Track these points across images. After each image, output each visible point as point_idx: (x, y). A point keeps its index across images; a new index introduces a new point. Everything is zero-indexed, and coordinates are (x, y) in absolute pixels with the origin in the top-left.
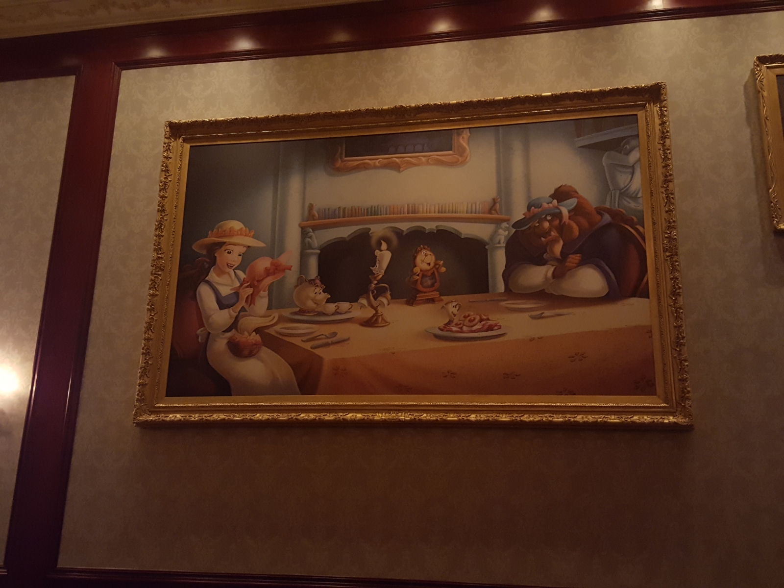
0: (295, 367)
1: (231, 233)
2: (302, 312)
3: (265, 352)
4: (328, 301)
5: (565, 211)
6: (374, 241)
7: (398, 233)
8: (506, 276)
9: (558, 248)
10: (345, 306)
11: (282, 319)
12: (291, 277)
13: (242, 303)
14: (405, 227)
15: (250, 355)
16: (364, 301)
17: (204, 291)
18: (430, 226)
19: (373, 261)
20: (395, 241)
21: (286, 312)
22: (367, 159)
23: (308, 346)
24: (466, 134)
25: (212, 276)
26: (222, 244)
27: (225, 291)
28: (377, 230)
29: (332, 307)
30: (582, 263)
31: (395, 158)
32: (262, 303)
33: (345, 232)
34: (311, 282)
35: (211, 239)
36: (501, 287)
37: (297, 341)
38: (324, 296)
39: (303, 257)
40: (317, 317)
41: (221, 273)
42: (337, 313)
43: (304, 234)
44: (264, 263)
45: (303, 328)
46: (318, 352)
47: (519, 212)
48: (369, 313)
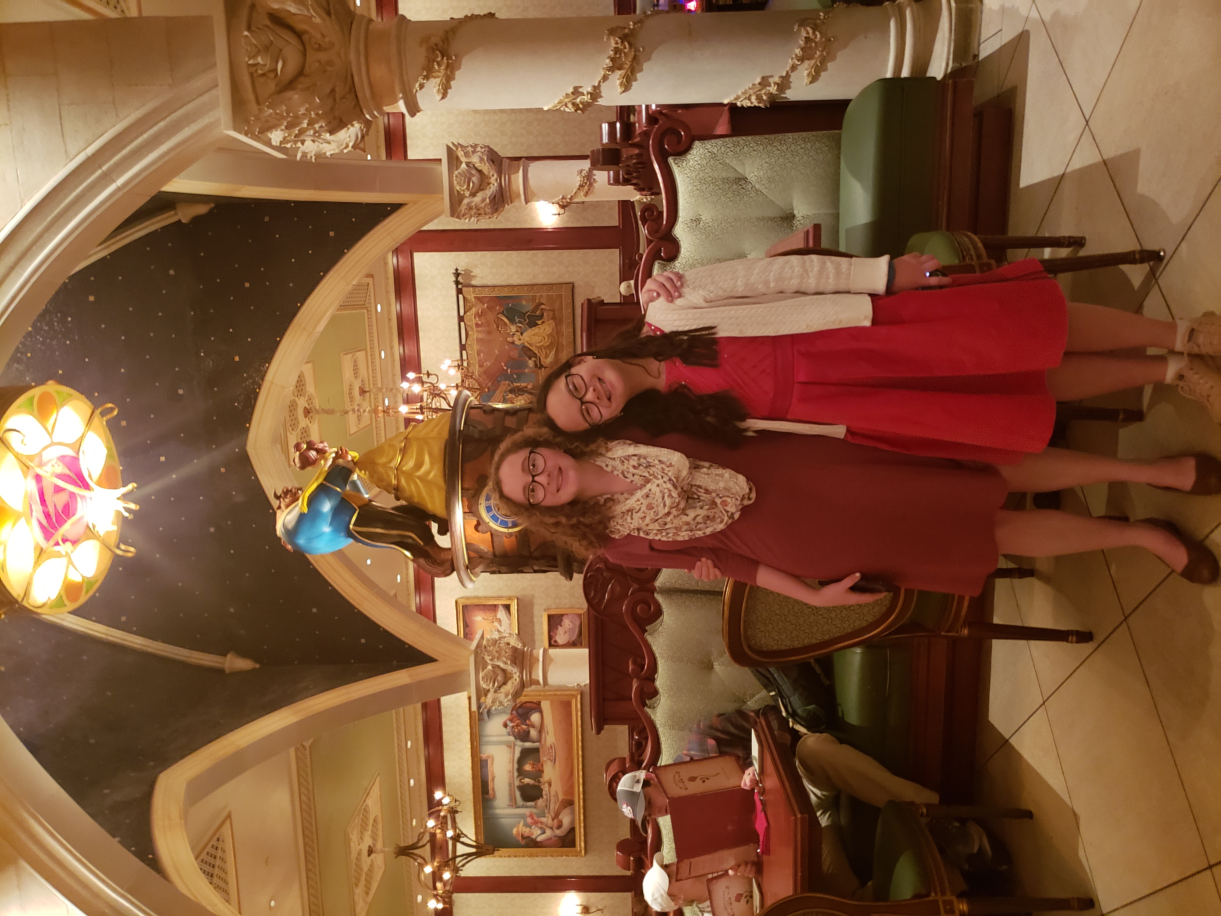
0: (565, 807)
1: (518, 832)
2: (546, 806)
3: (560, 817)
4: (542, 797)
5: (512, 724)
6: (521, 784)
7: (518, 776)
8: (533, 742)
9: (524, 727)
10: (544, 793)
11: (549, 813)
12: (534, 810)
13: (544, 826)
14: (516, 774)
15: (561, 822)
16: (542, 787)
17: (539, 839)
18: (516, 766)
19: (528, 784)
20: (521, 777)
21: (546, 811)
22: (490, 788)
23: (558, 804)
24: (482, 755)
25: (534, 837)
26: (522, 835)
27: (539, 832)
28: (517, 783)
29: (545, 797)
30: (529, 720)
31: (490, 778)
32: (543, 820)
33: (518, 794)
34: (536, 804)
35: (520, 839)
36: (537, 744)
37: (557, 807)
38: (541, 800)
39: (527, 807)
40: (548, 801)
41: (532, 834)
42: (546, 795)
43: (519, 807)
44: (529, 820)
45: (552, 806)
46: (560, 800)
47: (512, 738)
48: (546, 785)
